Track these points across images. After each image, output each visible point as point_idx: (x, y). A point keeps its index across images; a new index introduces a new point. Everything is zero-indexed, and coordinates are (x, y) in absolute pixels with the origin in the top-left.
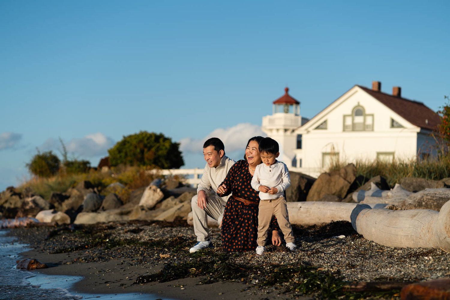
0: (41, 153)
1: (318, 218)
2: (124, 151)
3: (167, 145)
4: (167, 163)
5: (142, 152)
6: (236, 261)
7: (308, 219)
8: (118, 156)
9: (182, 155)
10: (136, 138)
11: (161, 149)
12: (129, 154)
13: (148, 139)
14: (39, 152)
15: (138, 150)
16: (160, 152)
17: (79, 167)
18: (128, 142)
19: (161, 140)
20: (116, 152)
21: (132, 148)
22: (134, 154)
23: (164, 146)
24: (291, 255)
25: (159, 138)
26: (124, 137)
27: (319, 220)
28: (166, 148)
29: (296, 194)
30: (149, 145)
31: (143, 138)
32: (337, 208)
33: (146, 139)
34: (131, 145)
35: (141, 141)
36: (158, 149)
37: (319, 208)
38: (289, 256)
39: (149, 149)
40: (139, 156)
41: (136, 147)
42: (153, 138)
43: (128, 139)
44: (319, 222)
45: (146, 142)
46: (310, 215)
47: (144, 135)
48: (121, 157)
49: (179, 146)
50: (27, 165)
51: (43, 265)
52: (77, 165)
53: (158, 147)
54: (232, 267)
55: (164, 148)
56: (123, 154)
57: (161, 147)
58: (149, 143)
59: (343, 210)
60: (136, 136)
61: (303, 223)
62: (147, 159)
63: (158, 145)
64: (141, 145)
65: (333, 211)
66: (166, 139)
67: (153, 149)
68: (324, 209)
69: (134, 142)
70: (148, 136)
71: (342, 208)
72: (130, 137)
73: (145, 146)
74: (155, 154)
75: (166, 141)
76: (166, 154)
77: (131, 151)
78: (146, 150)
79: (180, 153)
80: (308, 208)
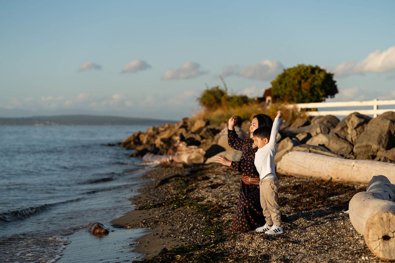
0: (210, 88)
1: (366, 177)
2: (284, 82)
3: (322, 75)
4: (322, 92)
5: (300, 83)
6: (225, 245)
7: (359, 177)
8: (279, 87)
9: (336, 84)
10: (294, 71)
11: (317, 80)
12: (288, 85)
13: (305, 71)
14: (208, 87)
15: (296, 81)
16: (316, 83)
17: (238, 101)
18: (288, 75)
19: (317, 72)
20: (278, 84)
21: (291, 80)
22: (293, 85)
23: (319, 76)
24: (266, 243)
25: (314, 70)
26: (285, 70)
27: (367, 178)
28: (321, 79)
29: (386, 139)
30: (305, 77)
31: (301, 70)
32: (380, 169)
33: (303, 71)
34: (290, 77)
35: (299, 73)
36: (314, 80)
37: (367, 168)
38: (264, 244)
39: (306, 79)
40: (298, 86)
41: (294, 79)
42: (309, 70)
43: (288, 72)
44: (367, 180)
45: (303, 74)
46: (360, 173)
47: (301, 68)
48: (281, 88)
49: (333, 76)
50: (198, 99)
51: (103, 231)
52: (235, 100)
53: (314, 78)
54: (203, 258)
55: (319, 79)
56: (283, 86)
57: (316, 78)
58: (306, 75)
59: (385, 171)
60: (294, 69)
61: (356, 180)
62: (304, 89)
63: (313, 76)
64: (299, 77)
65: (378, 171)
66: (321, 71)
67: (310, 80)
68: (371, 168)
69: (293, 75)
70: (305, 68)
71: (385, 169)
72: (289, 70)
73: (303, 78)
74: (311, 84)
75: (321, 73)
76: (320, 84)
77: (290, 82)
78: (303, 81)
79: (335, 82)
80: (359, 167)
